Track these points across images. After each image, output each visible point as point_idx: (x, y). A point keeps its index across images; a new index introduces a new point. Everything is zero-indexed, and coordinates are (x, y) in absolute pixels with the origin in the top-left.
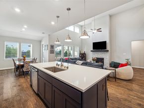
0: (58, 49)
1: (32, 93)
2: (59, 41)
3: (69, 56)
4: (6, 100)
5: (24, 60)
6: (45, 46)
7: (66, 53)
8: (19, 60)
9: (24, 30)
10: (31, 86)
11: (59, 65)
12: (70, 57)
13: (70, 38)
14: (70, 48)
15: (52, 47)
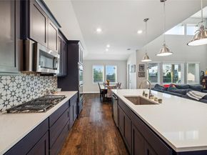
0: (154, 70)
1: (113, 125)
2: (148, 58)
3: (175, 81)
4: (91, 123)
5: (108, 84)
6: (132, 67)
7: (169, 75)
8: (105, 84)
9: (107, 50)
10: (113, 116)
11: (146, 95)
12: (177, 83)
13: (167, 50)
14: (176, 67)
15: (142, 67)
